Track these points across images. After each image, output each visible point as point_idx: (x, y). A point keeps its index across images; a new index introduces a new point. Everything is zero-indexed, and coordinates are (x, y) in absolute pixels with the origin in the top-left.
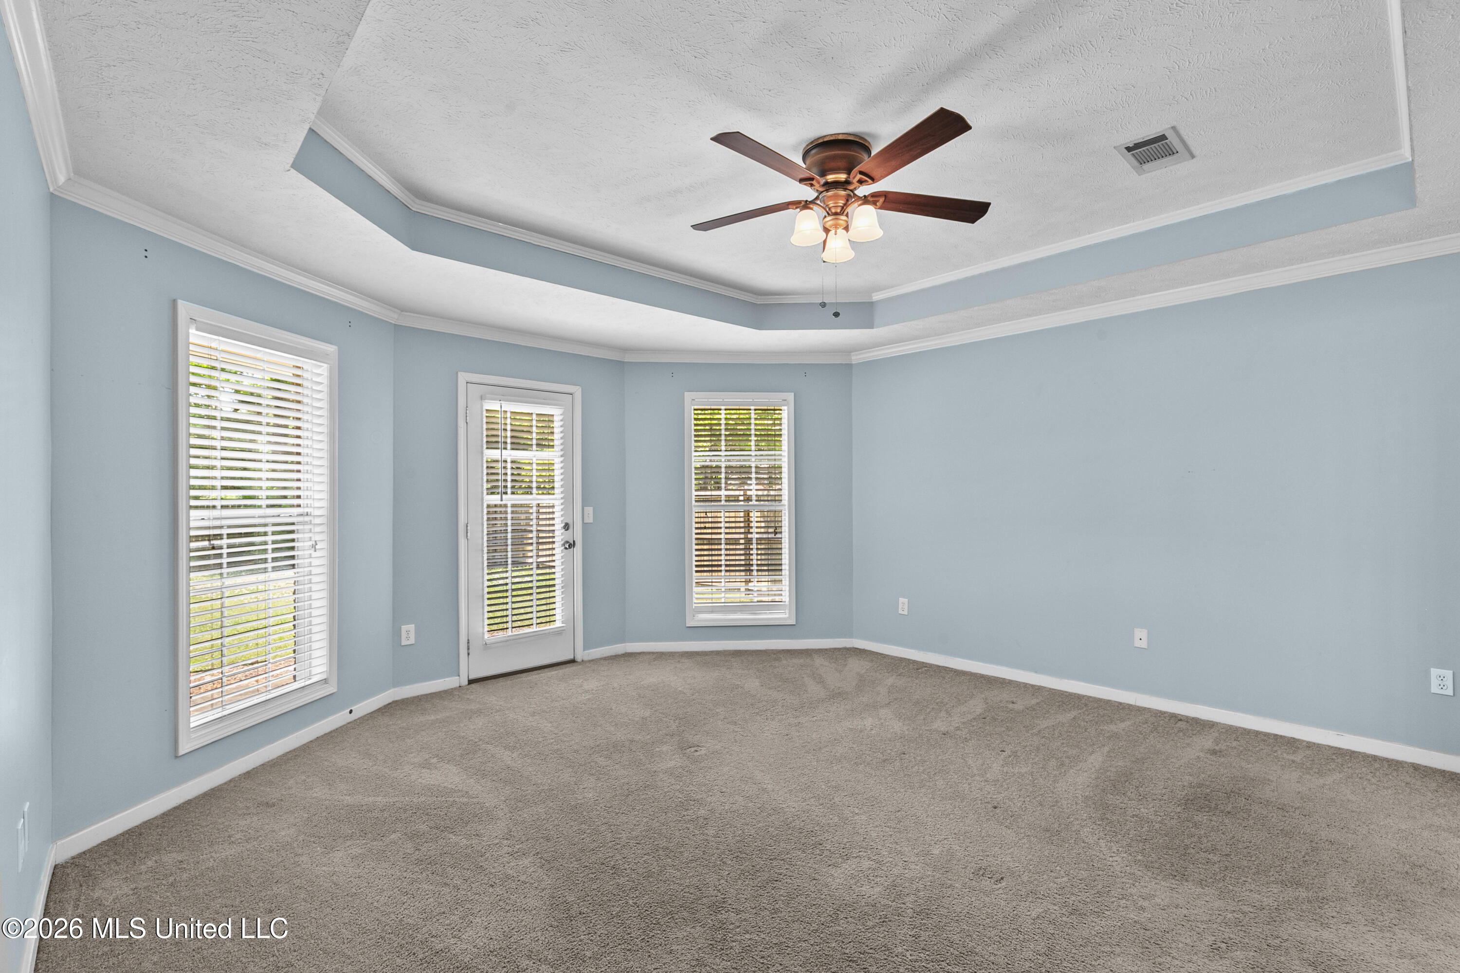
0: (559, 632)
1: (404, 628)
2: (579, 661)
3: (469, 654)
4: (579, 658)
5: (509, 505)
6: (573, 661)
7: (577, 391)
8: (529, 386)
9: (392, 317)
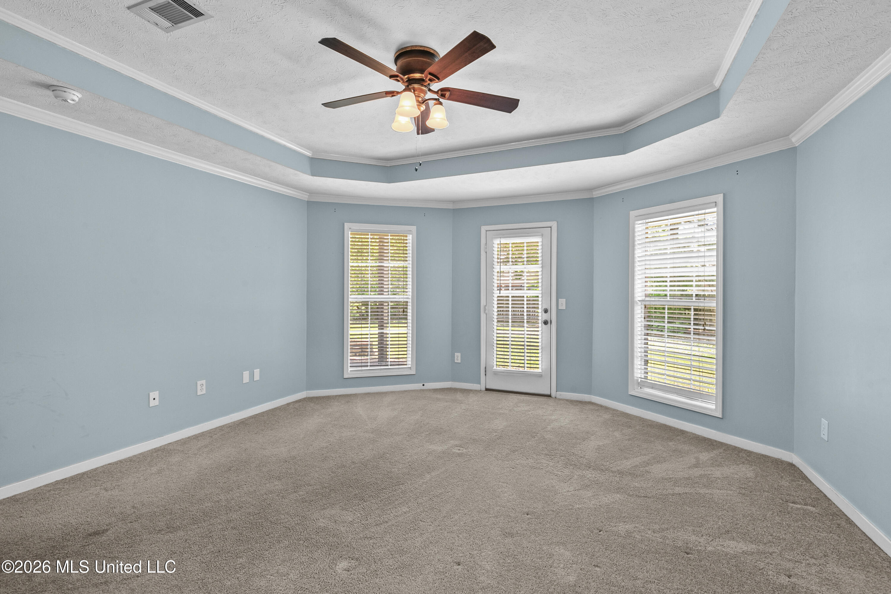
0: (540, 376)
1: (456, 354)
2: (553, 397)
3: (486, 375)
4: (553, 395)
5: (510, 296)
6: (549, 396)
7: (554, 224)
8: (520, 227)
9: (451, 206)
